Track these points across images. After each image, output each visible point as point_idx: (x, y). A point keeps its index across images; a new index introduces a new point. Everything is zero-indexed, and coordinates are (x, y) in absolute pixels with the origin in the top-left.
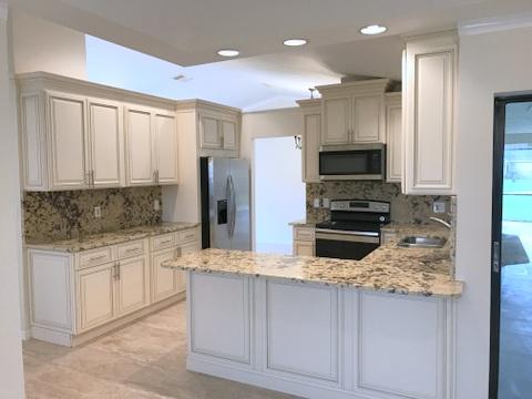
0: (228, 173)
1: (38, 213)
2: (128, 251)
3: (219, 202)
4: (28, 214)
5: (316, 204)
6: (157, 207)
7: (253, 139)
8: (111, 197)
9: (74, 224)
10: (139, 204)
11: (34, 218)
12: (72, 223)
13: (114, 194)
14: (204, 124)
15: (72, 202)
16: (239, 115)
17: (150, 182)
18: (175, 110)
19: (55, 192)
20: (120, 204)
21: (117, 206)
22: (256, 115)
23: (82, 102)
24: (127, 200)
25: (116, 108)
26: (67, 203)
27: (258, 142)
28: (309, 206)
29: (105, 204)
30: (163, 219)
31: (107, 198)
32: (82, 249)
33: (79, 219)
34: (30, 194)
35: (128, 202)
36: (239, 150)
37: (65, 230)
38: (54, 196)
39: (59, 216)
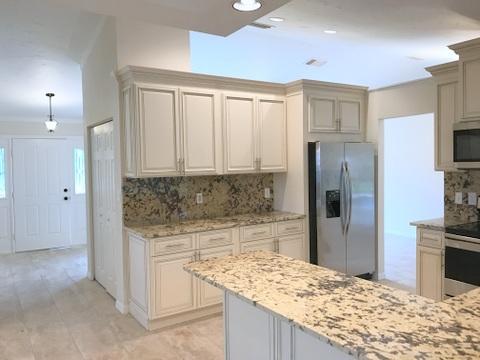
0: (341, 160)
1: (137, 198)
2: (212, 240)
3: (328, 192)
4: (128, 199)
5: (458, 199)
6: (267, 194)
7: (381, 120)
8: (215, 184)
9: (173, 209)
10: (246, 191)
11: (132, 203)
12: (172, 208)
13: (218, 181)
14: (313, 106)
15: (172, 188)
16: (364, 93)
17: (251, 169)
18: (285, 94)
19: (155, 179)
20: (225, 192)
21: (222, 194)
22: (385, 92)
23: (173, 92)
24: (233, 187)
25: (212, 96)
26: (167, 189)
27: (387, 123)
28: (448, 201)
29: (207, 191)
30: (275, 207)
31: (211, 185)
32: (156, 236)
33: (179, 205)
34: (129, 180)
35: (235, 190)
36: (365, 132)
37: (164, 215)
38: (154, 183)
39: (158, 201)
